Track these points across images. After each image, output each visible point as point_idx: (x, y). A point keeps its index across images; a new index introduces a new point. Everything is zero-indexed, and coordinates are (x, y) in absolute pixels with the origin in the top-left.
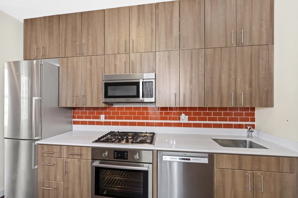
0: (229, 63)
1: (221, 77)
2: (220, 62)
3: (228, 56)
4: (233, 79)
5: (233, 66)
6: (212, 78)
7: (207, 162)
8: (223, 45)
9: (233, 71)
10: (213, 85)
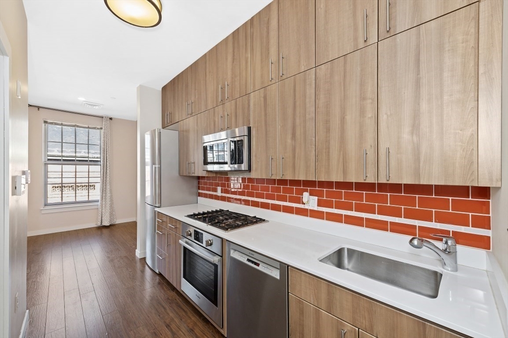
0: (362, 84)
1: (344, 118)
2: (343, 88)
3: (359, 69)
4: (369, 118)
5: (369, 89)
6: (327, 122)
7: (278, 277)
8: (348, 48)
9: (369, 101)
10: (329, 137)
